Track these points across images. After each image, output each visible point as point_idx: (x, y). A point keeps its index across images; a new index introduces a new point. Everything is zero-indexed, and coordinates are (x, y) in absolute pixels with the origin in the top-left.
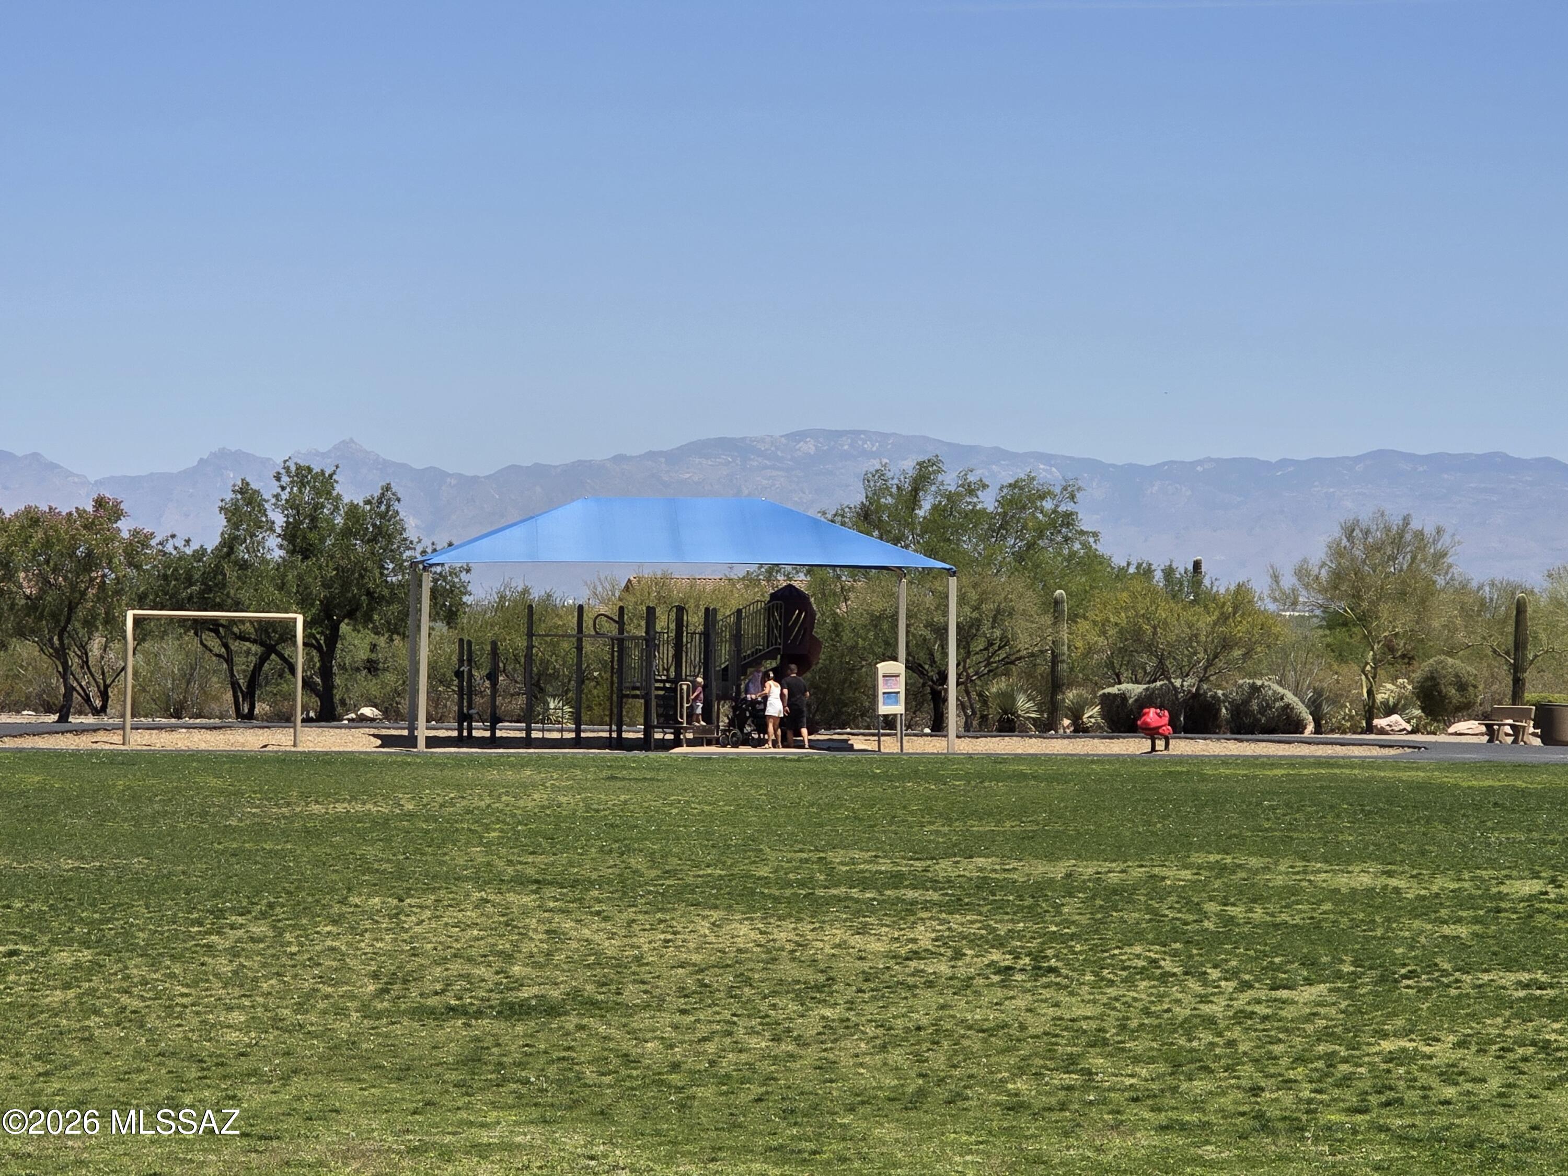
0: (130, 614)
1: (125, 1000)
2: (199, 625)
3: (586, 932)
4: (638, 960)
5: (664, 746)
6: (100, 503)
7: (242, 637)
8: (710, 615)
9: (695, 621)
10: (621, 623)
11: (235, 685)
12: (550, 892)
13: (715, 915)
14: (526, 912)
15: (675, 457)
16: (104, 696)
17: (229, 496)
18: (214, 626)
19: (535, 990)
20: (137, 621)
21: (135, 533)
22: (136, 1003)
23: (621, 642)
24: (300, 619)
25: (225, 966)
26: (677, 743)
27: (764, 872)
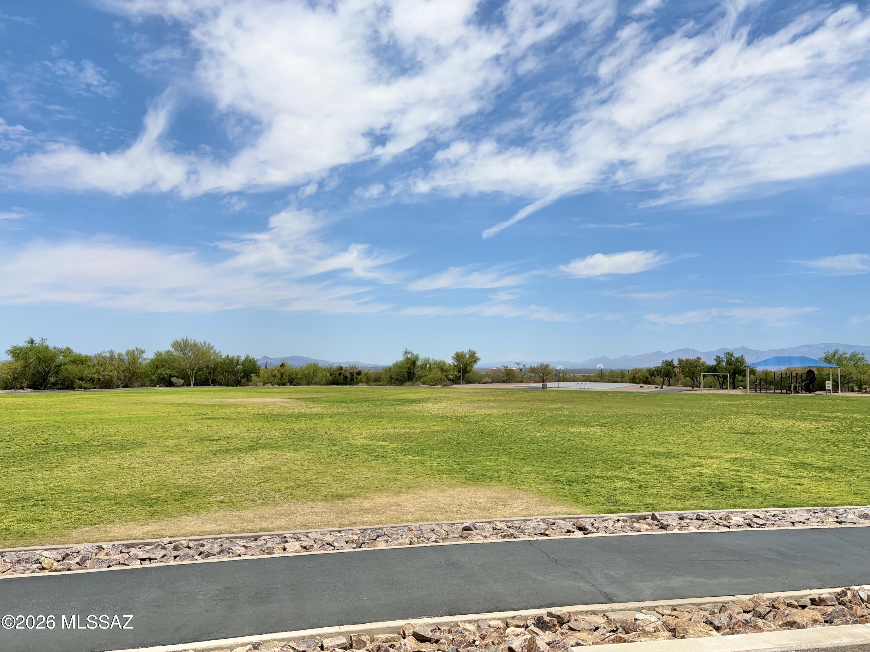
0: (702, 374)
1: (691, 430)
2: (714, 375)
3: (764, 422)
4: (771, 427)
5: (789, 394)
6: (698, 358)
7: (720, 377)
8: (796, 374)
9: (794, 374)
10: (781, 375)
11: (720, 383)
12: (761, 416)
13: (786, 420)
14: (755, 419)
15: (799, 348)
16: (700, 385)
17: (715, 358)
18: (716, 375)
19: (753, 431)
20: (703, 375)
21: (703, 362)
22: (692, 430)
23: (781, 378)
24: (728, 374)
25: (707, 425)
26: (792, 393)
27: (797, 414)
